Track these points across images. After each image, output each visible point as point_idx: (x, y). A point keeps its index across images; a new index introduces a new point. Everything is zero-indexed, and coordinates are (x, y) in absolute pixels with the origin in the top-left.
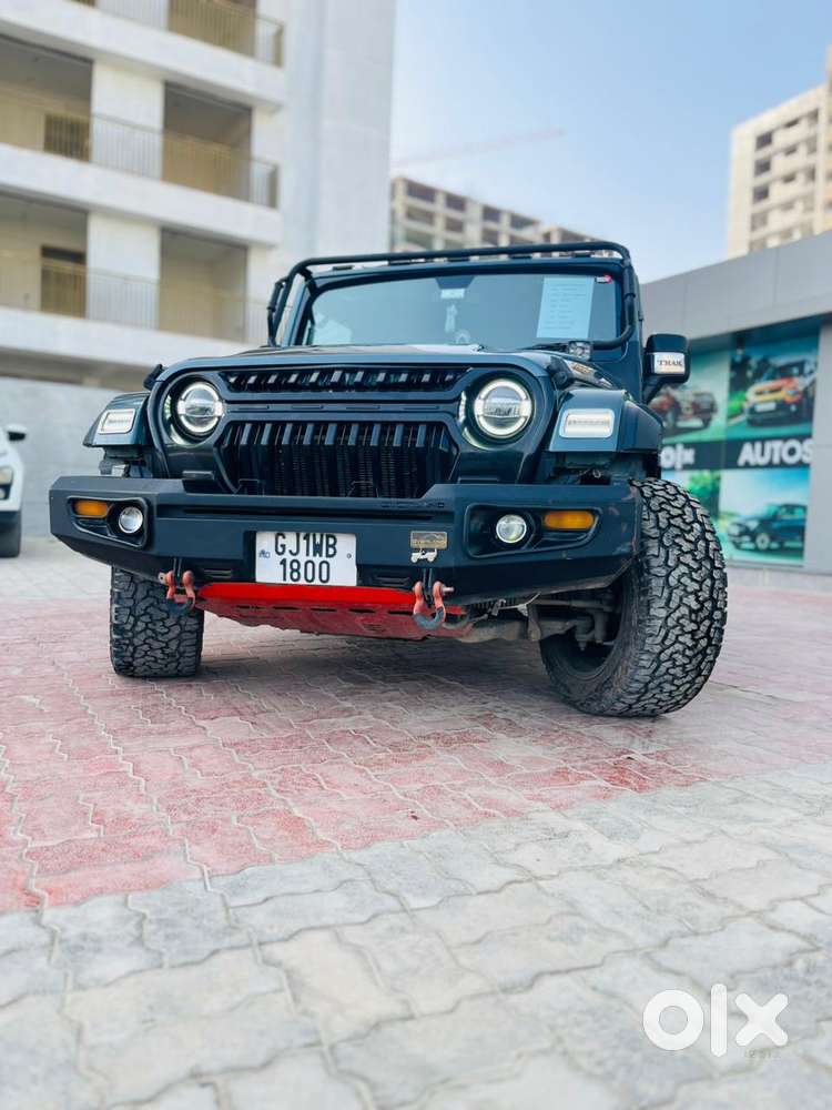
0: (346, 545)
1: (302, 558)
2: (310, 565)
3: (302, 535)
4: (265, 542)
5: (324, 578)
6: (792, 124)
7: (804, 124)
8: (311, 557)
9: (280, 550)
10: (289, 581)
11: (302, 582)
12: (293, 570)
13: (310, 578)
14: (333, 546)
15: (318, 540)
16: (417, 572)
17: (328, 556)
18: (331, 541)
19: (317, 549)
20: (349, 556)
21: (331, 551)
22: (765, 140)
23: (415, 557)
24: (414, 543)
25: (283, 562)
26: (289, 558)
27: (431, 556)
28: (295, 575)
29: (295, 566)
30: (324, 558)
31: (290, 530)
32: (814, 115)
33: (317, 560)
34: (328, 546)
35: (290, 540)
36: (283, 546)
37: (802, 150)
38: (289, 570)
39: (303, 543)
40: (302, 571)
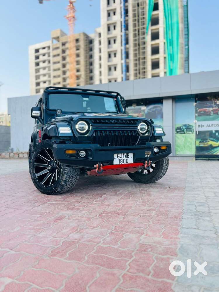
0: (131, 155)
1: (123, 158)
2: (124, 160)
3: (123, 154)
4: (115, 156)
5: (127, 162)
6: (44, 48)
7: (46, 49)
8: (124, 158)
9: (118, 157)
10: (120, 164)
11: (123, 163)
12: (121, 161)
13: (124, 162)
14: (129, 156)
15: (126, 155)
16: (146, 159)
17: (128, 158)
18: (128, 155)
19: (126, 157)
20: (131, 157)
21: (128, 157)
22: (37, 51)
23: (146, 156)
24: (146, 154)
25: (119, 160)
26: (120, 159)
27: (149, 156)
28: (121, 162)
29: (121, 160)
30: (127, 158)
31: (120, 153)
32: (49, 47)
33: (126, 159)
34: (128, 156)
35: (120, 155)
36: (119, 156)
37: (47, 55)
38: (120, 161)
39: (123, 155)
40: (123, 161)
